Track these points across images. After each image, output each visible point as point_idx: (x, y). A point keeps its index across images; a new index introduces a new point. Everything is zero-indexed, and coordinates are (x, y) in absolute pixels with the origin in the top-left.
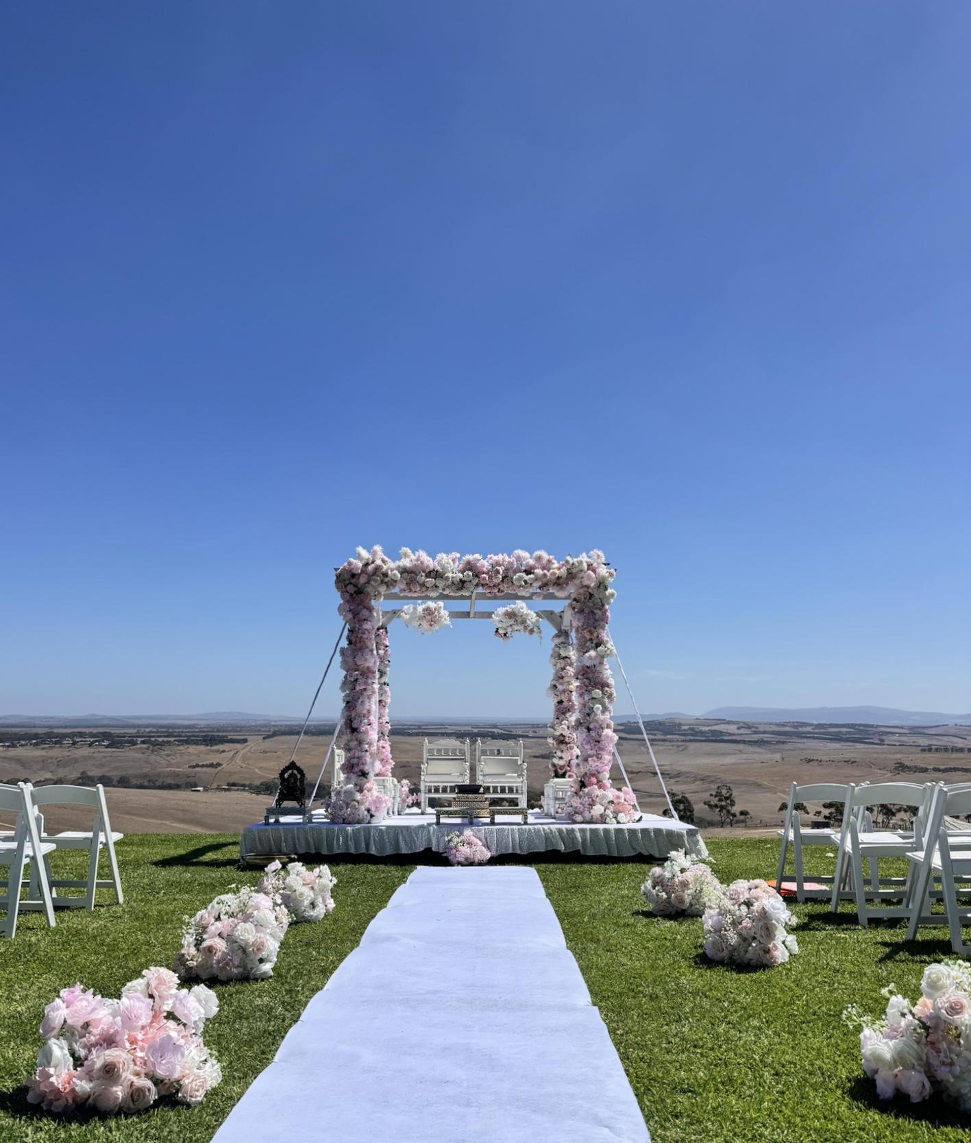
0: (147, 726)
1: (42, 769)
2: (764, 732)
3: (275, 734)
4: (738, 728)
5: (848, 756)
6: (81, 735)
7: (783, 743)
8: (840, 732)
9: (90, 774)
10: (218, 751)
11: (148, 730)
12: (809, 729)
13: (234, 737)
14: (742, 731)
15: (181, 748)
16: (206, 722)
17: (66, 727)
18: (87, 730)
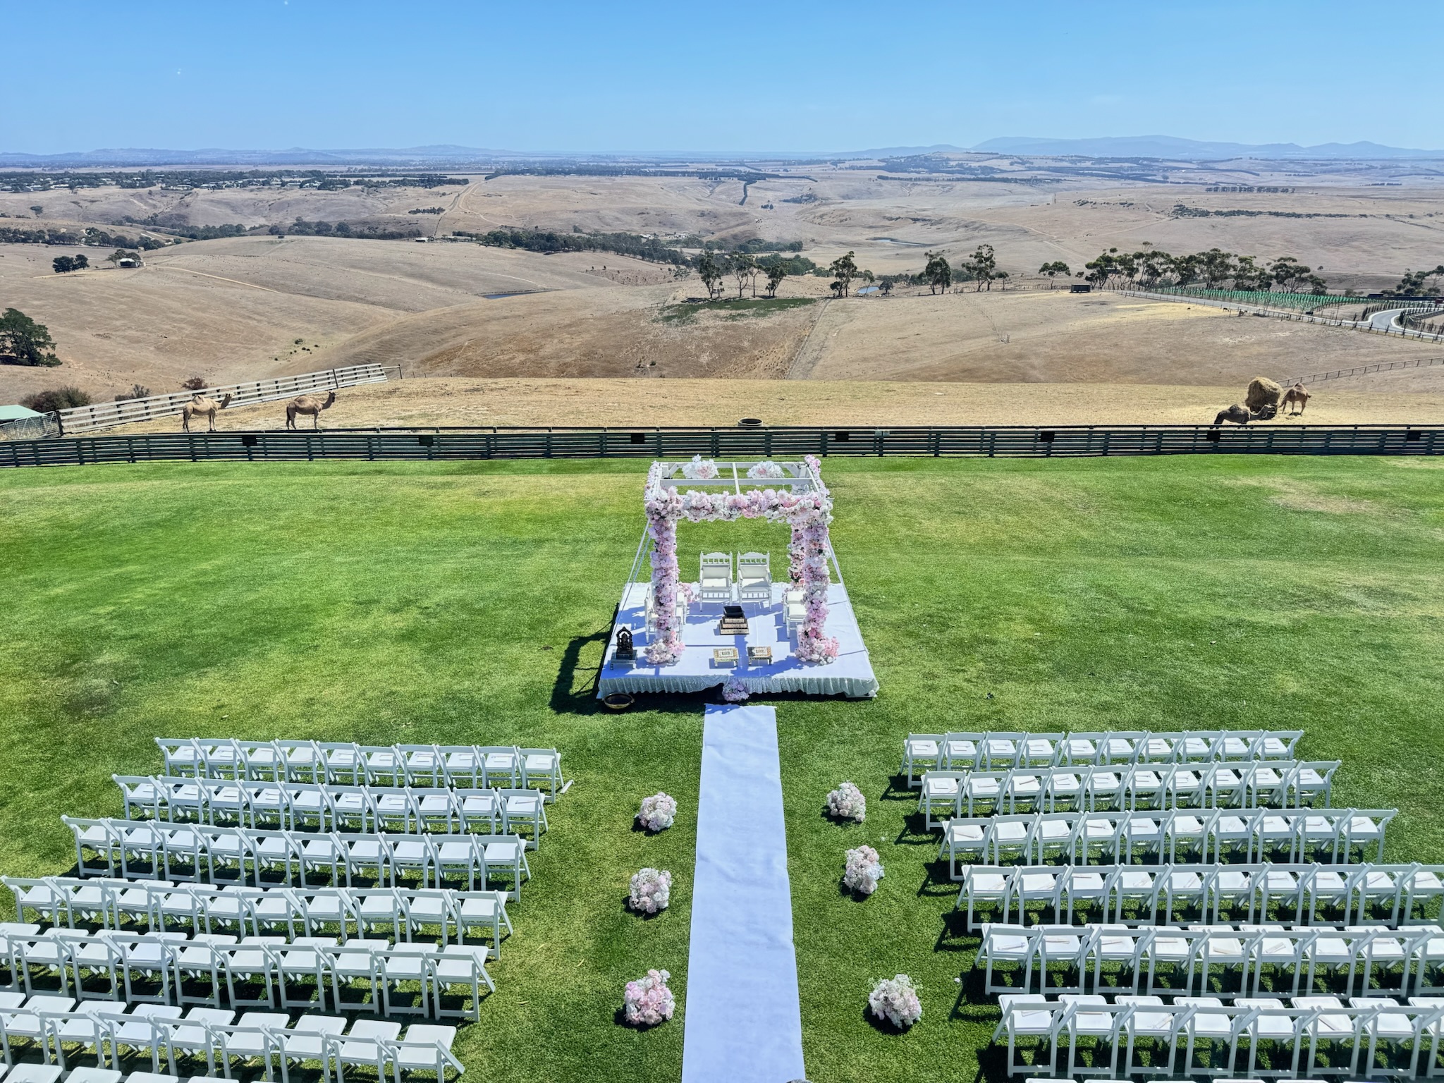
0: (359, 163)
1: (254, 214)
2: (1039, 169)
3: (497, 174)
4: (1012, 164)
5: (1125, 198)
6: (289, 174)
7: (1058, 181)
8: (1121, 168)
9: (306, 219)
10: (438, 194)
11: (359, 167)
12: (1088, 164)
13: (454, 177)
14: (1015, 167)
15: (398, 189)
16: (421, 158)
17: (270, 164)
18: (295, 168)
